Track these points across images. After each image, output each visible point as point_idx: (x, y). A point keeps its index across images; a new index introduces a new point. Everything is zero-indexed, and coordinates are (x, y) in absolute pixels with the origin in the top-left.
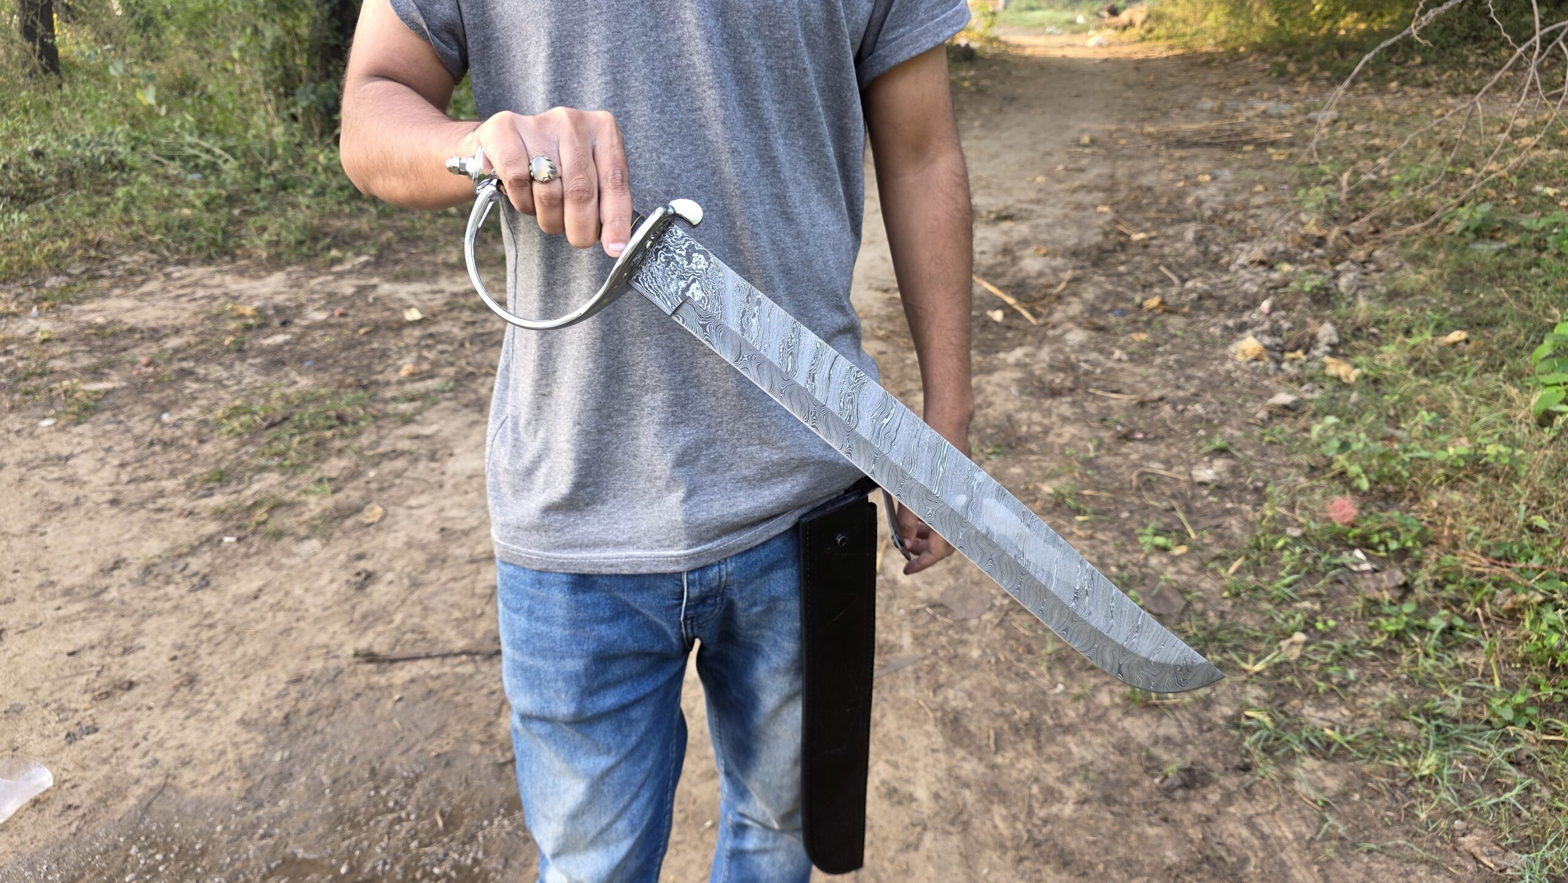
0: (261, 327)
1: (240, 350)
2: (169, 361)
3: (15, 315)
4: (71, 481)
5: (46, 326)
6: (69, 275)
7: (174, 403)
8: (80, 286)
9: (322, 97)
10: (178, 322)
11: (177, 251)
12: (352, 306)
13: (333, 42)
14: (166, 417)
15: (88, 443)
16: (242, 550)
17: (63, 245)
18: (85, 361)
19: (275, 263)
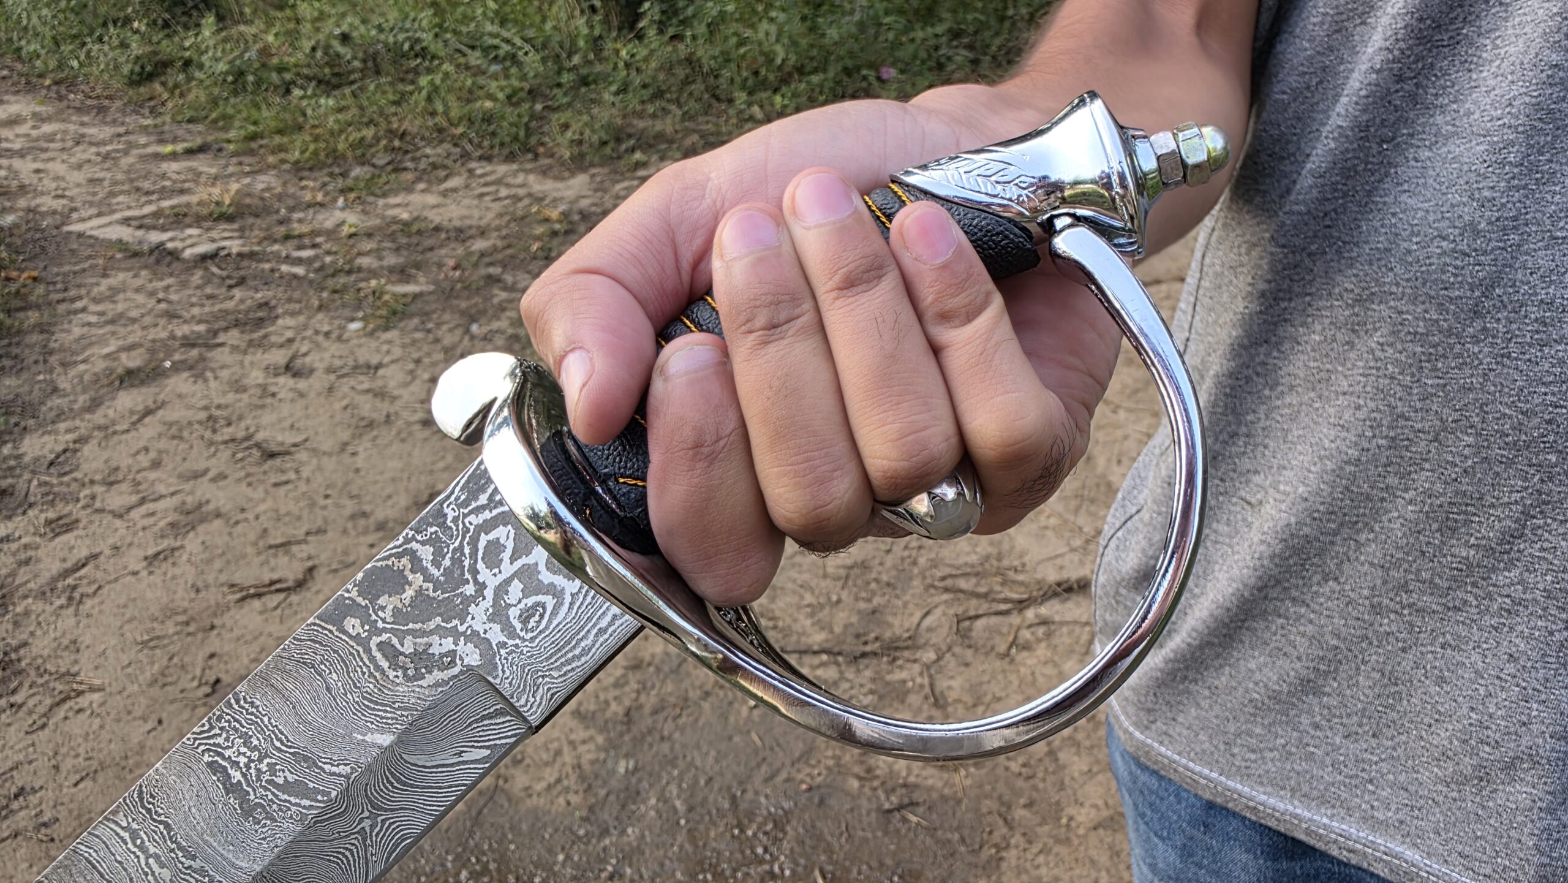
0: (567, 233)
1: (547, 258)
2: (476, 265)
3: (322, 205)
4: (380, 394)
5: (352, 219)
6: (374, 166)
7: (483, 312)
8: (384, 179)
10: (483, 223)
11: (480, 146)
14: (474, 328)
15: (397, 352)
17: (369, 133)
18: (391, 260)
19: (578, 164)
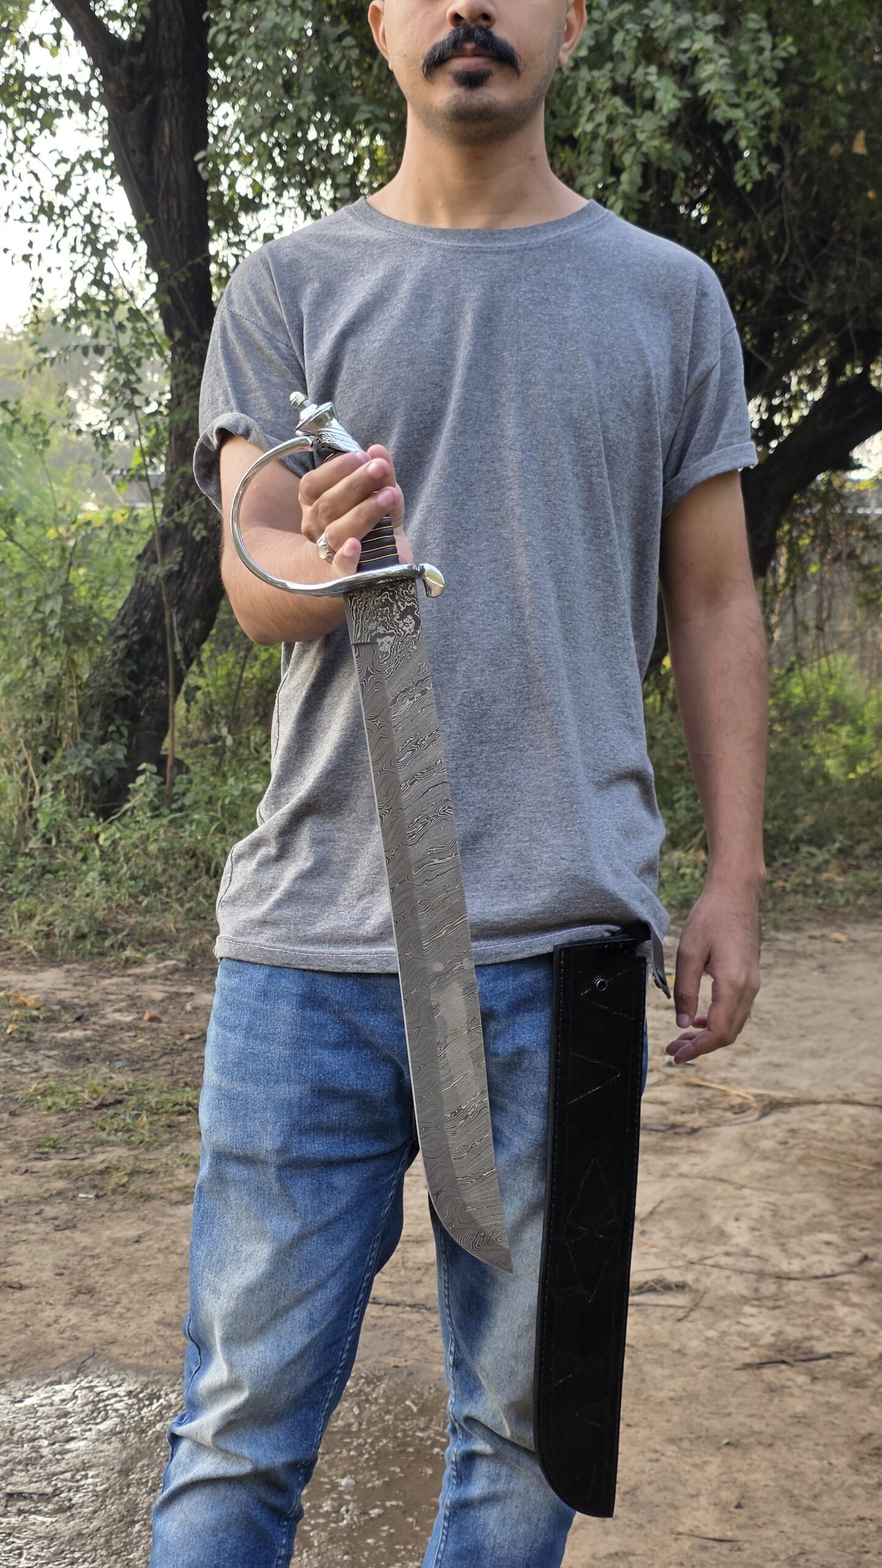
0: (48, 1020)
1: (28, 1040)
9: (98, 763)
12: (165, 1012)
16: (104, 1206)
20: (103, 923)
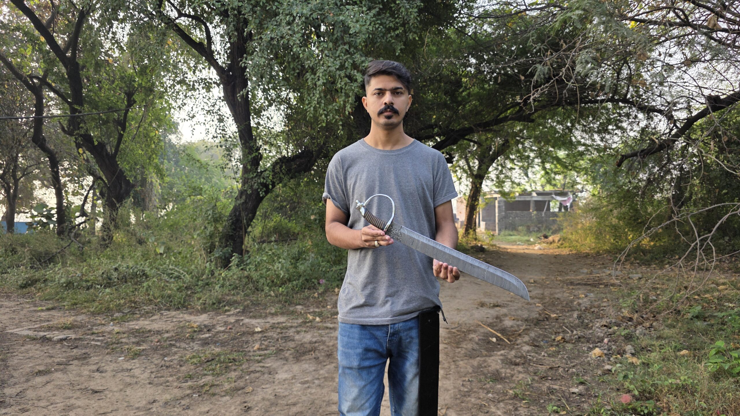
0: (199, 331)
1: (192, 339)
2: (165, 341)
3: (104, 325)
4: (133, 376)
5: (117, 329)
6: (123, 313)
7: (169, 354)
8: (128, 316)
9: (224, 253)
10: (167, 329)
11: (165, 305)
12: (234, 326)
13: (231, 234)
14: (166, 359)
15: (138, 365)
16: (201, 399)
17: (122, 301)
18: (134, 340)
19: (204, 310)
20: (220, 299)
